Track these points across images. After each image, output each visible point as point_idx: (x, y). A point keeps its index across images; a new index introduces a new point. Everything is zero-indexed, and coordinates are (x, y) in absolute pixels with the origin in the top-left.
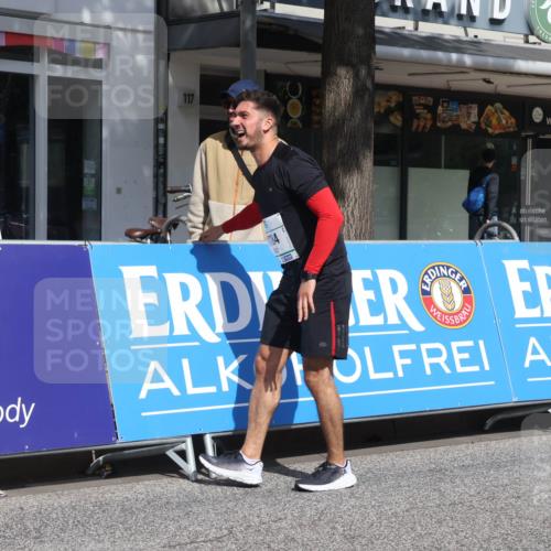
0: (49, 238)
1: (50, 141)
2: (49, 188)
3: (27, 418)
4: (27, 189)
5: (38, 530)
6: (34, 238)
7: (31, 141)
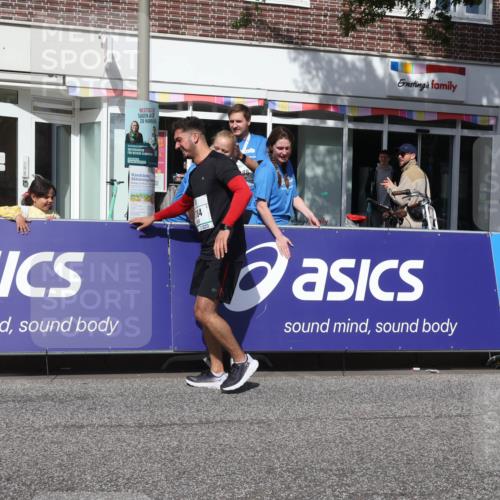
0: (459, 229)
1: (461, 172)
2: (459, 199)
3: (453, 331)
4: (447, 200)
5: (459, 395)
6: (449, 229)
7: (449, 172)
